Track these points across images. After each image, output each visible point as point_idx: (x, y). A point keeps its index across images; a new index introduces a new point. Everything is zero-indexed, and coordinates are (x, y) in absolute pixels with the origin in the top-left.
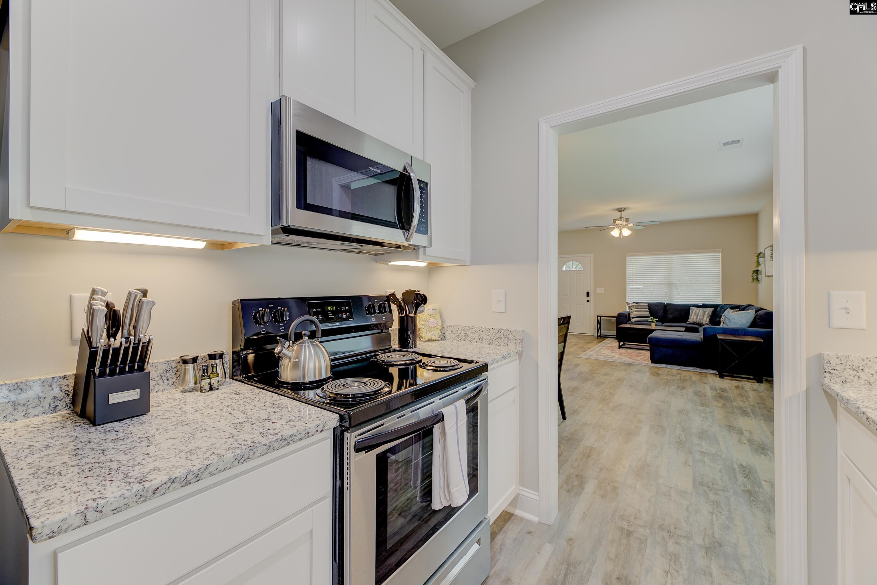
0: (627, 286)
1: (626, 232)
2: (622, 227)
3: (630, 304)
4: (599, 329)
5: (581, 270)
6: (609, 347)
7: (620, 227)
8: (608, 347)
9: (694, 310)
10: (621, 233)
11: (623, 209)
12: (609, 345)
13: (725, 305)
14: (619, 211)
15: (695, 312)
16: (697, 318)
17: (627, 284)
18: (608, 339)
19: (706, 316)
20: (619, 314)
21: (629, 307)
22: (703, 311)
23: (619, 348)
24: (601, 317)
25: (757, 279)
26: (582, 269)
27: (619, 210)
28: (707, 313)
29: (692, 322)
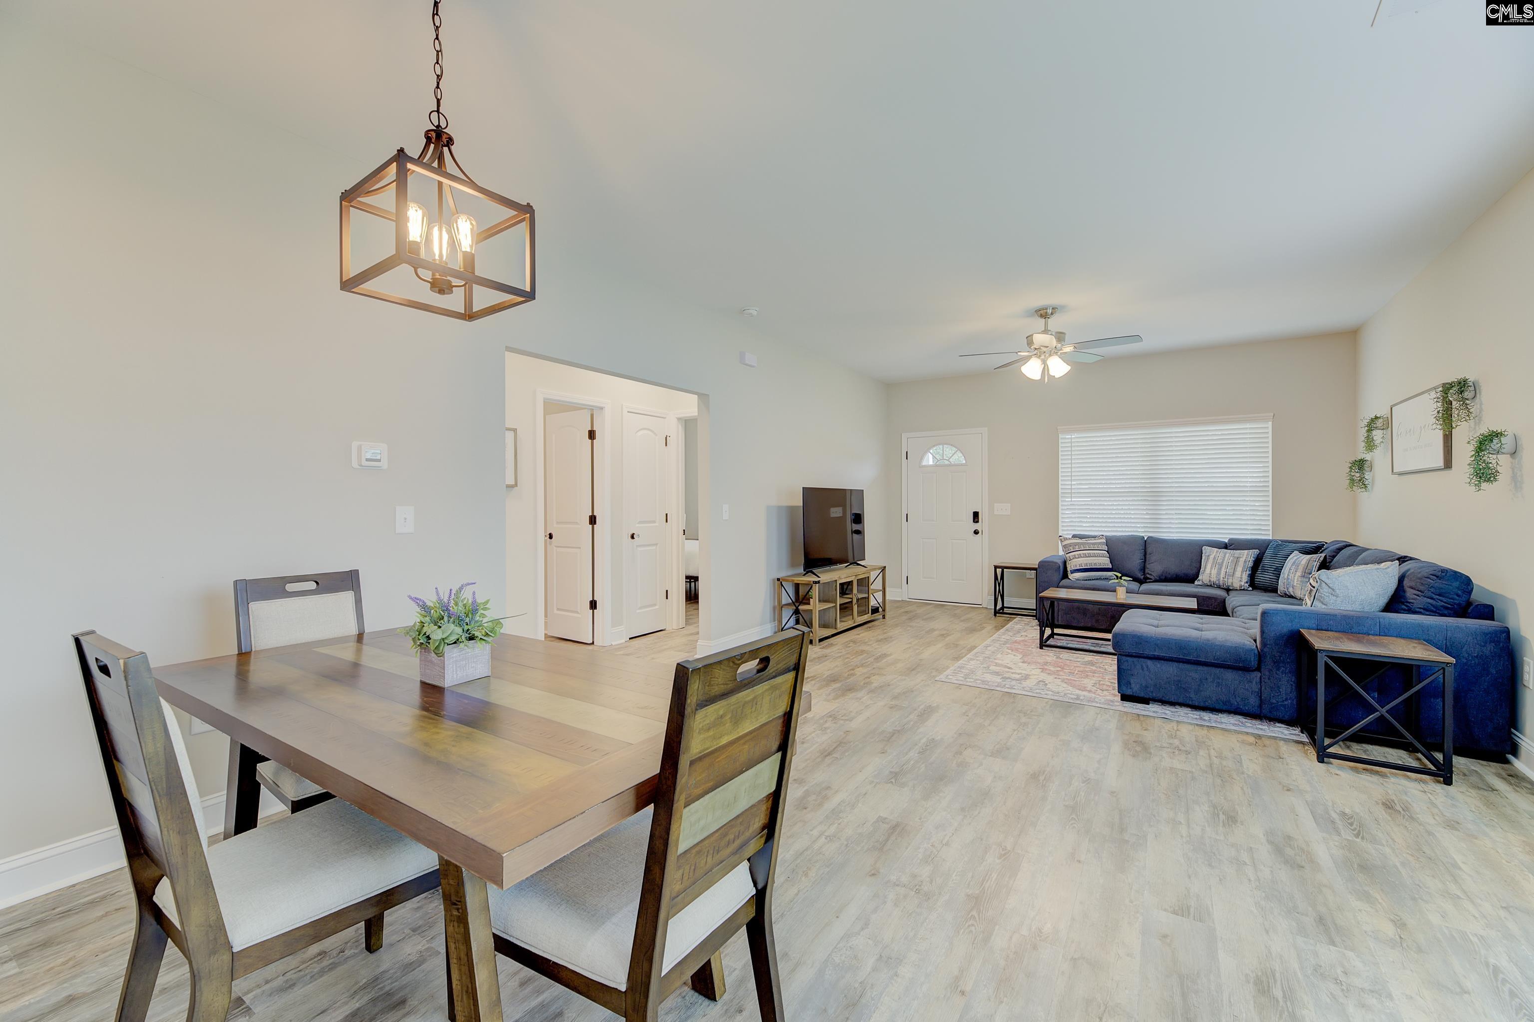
0: (1060, 499)
1: (1059, 368)
2: (1047, 355)
3: (1066, 539)
4: (999, 592)
5: (962, 465)
6: (1019, 643)
7: (1041, 353)
8: (1016, 642)
9: (1211, 556)
10: (1045, 369)
11: (1050, 311)
12: (1019, 639)
13: (1282, 541)
14: (1041, 316)
15: (1214, 558)
16: (1219, 574)
17: (1060, 493)
18: (1018, 618)
19: (1239, 569)
20: (1041, 564)
21: (1065, 547)
22: (1233, 556)
23: (1041, 648)
24: (1003, 568)
25: (1362, 480)
26: (964, 462)
27: (1042, 312)
28: (1242, 560)
29: (1206, 581)
